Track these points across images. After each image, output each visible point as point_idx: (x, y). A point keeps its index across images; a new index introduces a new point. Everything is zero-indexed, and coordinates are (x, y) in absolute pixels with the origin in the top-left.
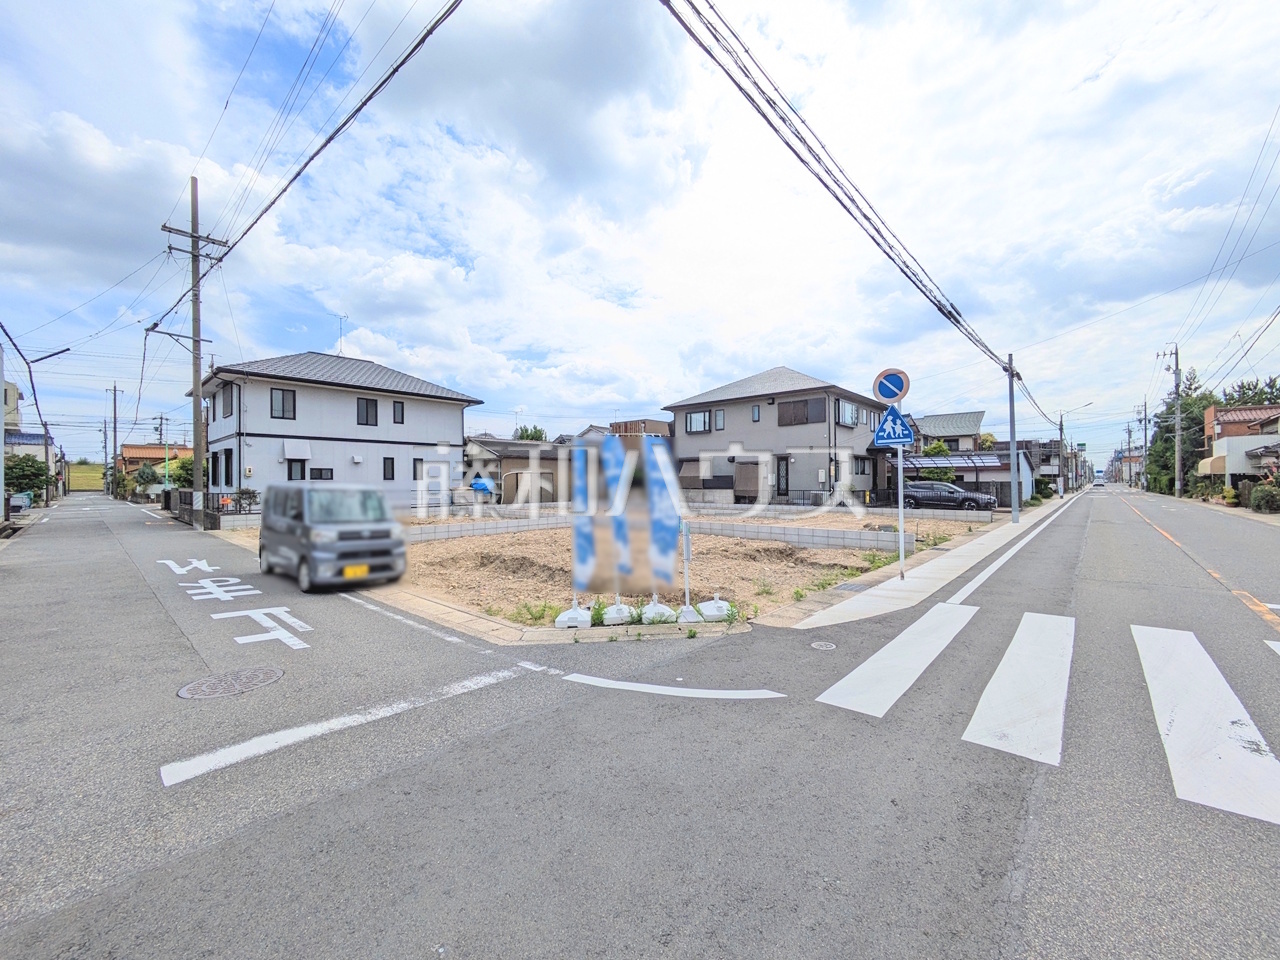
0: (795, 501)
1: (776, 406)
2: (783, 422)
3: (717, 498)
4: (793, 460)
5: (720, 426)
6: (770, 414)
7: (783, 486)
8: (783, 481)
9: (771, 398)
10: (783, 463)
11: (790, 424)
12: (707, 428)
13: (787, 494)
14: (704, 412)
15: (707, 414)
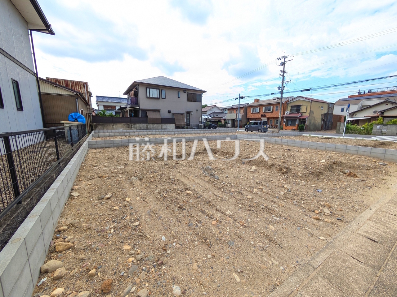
0: (194, 128)
1: (186, 93)
2: (189, 100)
3: (168, 127)
4: (192, 114)
5: (163, 97)
6: (184, 96)
7: (188, 123)
8: (188, 121)
9: (184, 90)
10: (188, 115)
11: (191, 101)
12: (158, 97)
13: (190, 125)
14: (157, 89)
15: (158, 90)
